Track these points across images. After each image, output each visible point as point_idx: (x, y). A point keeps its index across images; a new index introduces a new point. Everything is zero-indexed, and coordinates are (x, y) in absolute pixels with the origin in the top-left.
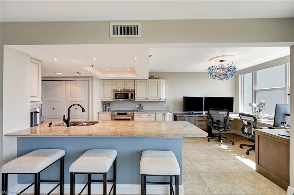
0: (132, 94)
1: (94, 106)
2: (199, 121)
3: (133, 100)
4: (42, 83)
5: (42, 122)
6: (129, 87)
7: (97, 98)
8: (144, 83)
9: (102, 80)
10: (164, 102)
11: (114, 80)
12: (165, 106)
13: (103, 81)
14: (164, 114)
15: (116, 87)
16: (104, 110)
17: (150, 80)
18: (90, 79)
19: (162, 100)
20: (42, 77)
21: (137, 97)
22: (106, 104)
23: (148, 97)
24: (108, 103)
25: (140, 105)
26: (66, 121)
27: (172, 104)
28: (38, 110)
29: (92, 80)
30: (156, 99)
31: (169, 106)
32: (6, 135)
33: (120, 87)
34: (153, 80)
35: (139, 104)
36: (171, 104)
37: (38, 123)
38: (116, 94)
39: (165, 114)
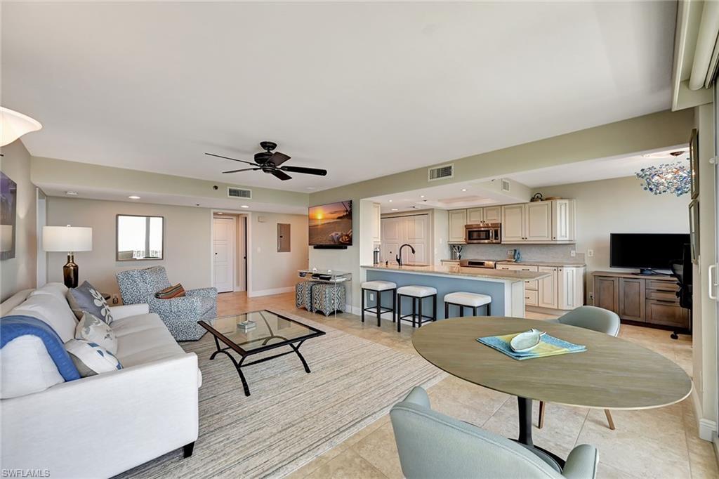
0: (496, 232)
1: (436, 250)
2: (658, 290)
3: (499, 241)
4: (381, 221)
5: (381, 262)
6: (491, 219)
7: (441, 240)
8: (519, 210)
9: (448, 211)
10: (570, 245)
11: (467, 209)
12: (572, 255)
13: (450, 212)
14: (556, 268)
15: (470, 221)
16: (453, 257)
17: (533, 203)
18: (430, 213)
19: (558, 242)
20: (381, 215)
21: (505, 237)
22: (454, 248)
23: (527, 236)
24: (459, 247)
25: (515, 250)
26: (399, 261)
27: (592, 251)
28: (378, 250)
29: (433, 213)
30: (546, 239)
31: (584, 254)
32: (362, 267)
33: (476, 220)
34: (540, 202)
35: (513, 248)
36: (589, 251)
37: (378, 261)
38: (469, 232)
39: (559, 268)
